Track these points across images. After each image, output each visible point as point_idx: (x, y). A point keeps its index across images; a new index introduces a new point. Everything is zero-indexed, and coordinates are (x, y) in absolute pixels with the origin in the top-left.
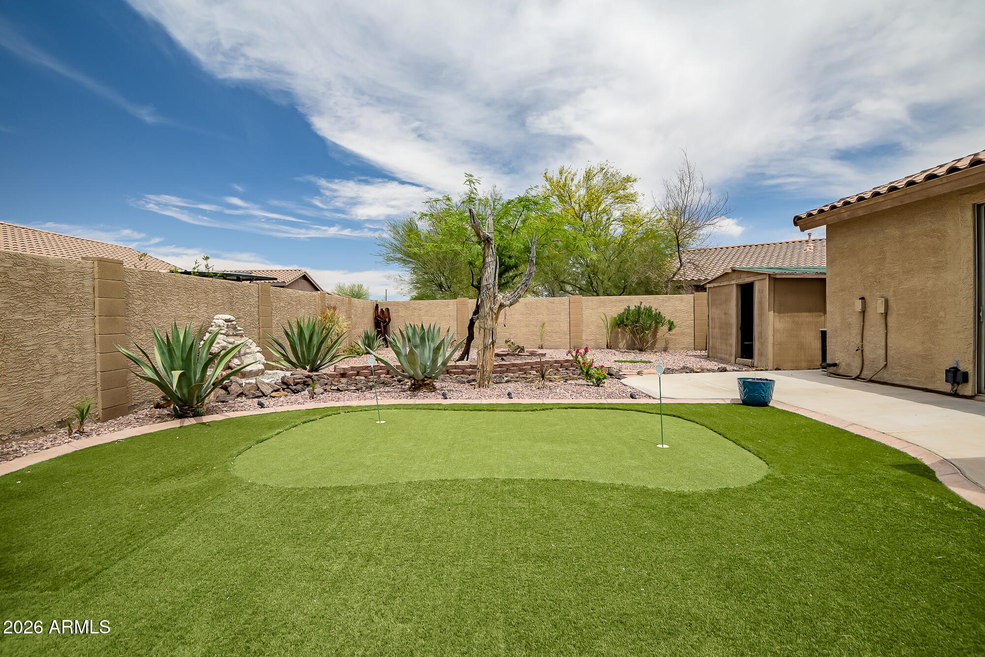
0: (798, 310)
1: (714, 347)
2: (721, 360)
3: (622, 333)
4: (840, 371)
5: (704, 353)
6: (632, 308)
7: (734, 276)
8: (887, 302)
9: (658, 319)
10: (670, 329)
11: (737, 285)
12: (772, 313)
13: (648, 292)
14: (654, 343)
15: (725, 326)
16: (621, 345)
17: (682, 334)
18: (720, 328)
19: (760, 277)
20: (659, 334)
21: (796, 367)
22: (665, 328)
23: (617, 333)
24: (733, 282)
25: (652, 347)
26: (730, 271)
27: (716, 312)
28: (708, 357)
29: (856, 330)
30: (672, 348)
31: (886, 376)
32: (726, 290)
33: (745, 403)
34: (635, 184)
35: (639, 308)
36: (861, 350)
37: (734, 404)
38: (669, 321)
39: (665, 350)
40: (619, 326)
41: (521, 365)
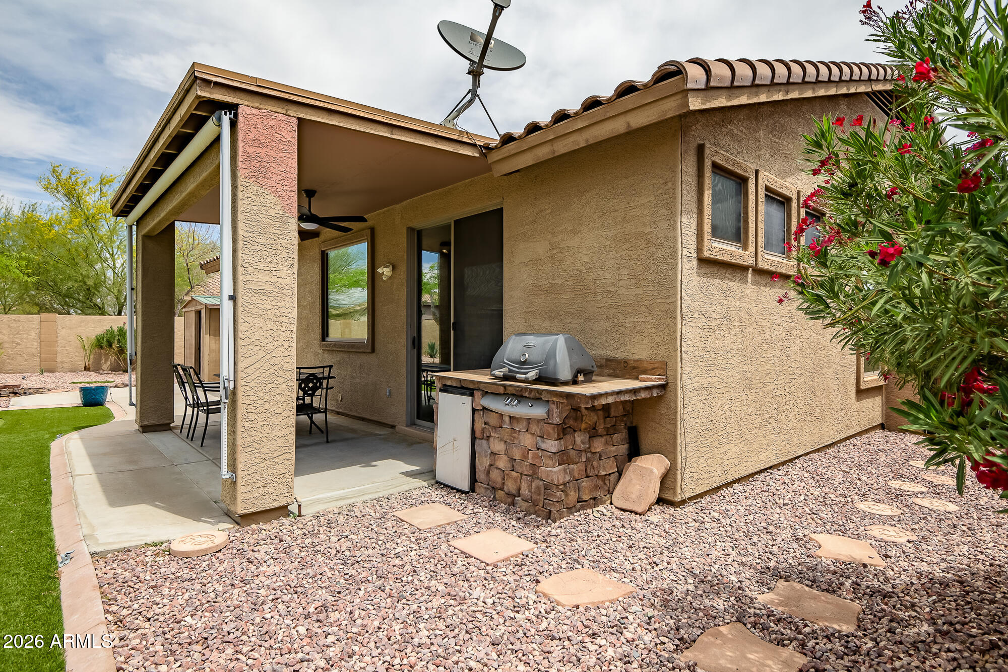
6: (115, 328)
7: (194, 303)
11: (195, 311)
12: (208, 336)
16: (105, 367)
18: (189, 349)
23: (100, 354)
24: (193, 308)
26: (191, 299)
27: (188, 335)
32: (191, 315)
35: (121, 329)
37: (76, 407)
40: (101, 348)
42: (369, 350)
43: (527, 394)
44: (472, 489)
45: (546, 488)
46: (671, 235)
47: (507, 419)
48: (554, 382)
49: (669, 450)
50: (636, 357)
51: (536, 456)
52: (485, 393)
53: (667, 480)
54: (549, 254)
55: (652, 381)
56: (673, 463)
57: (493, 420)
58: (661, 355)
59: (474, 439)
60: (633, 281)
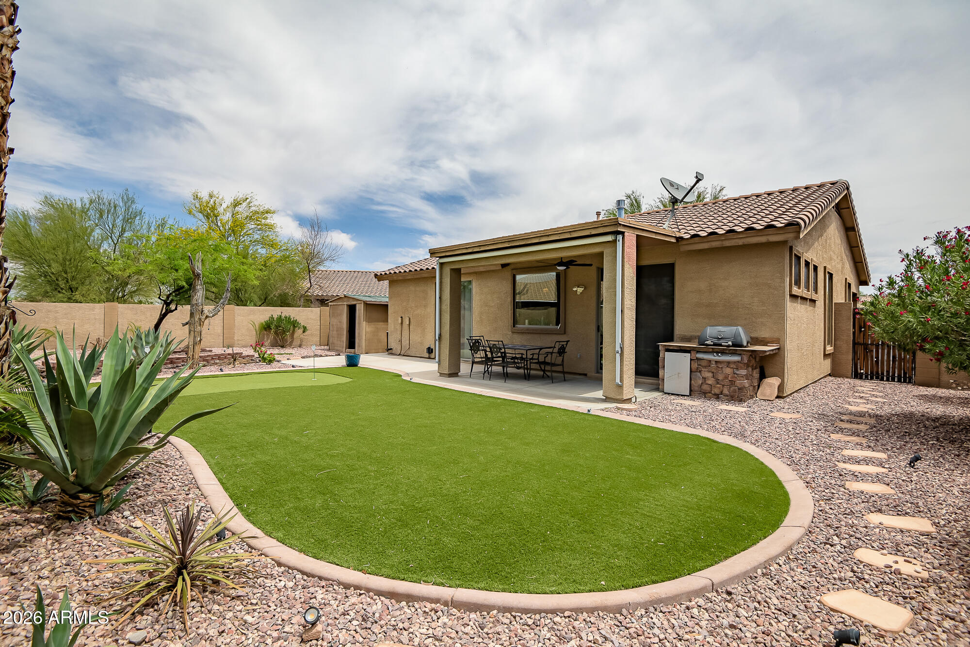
0: (378, 321)
1: (333, 343)
2: (337, 350)
3: (267, 335)
4: (393, 352)
5: (326, 347)
6: (275, 317)
7: (346, 299)
8: (410, 319)
9: (295, 324)
10: (304, 332)
11: (347, 305)
12: (365, 322)
13: (288, 305)
14: (292, 342)
15: (339, 330)
16: (266, 343)
17: (312, 335)
18: (337, 331)
19: (359, 302)
20: (296, 335)
21: (377, 352)
22: (301, 331)
23: (264, 334)
24: (345, 303)
25: (290, 345)
26: (343, 296)
27: (335, 321)
28: (329, 350)
29: (399, 332)
30: (304, 345)
31: (409, 353)
32: (340, 307)
33: (348, 366)
34: (274, 216)
35: (281, 316)
36: (401, 341)
37: (343, 367)
38: (303, 326)
39: (300, 346)
40: (265, 329)
41: (205, 356)
42: (563, 333)
43: (727, 352)
44: (690, 395)
45: (739, 389)
46: (782, 285)
47: (714, 363)
48: (741, 346)
49: (781, 375)
50: (763, 336)
51: (732, 377)
52: (698, 352)
53: (781, 388)
54: (708, 288)
55: (774, 346)
56: (783, 381)
57: (704, 363)
58: (776, 335)
59: (691, 371)
60: (761, 304)
